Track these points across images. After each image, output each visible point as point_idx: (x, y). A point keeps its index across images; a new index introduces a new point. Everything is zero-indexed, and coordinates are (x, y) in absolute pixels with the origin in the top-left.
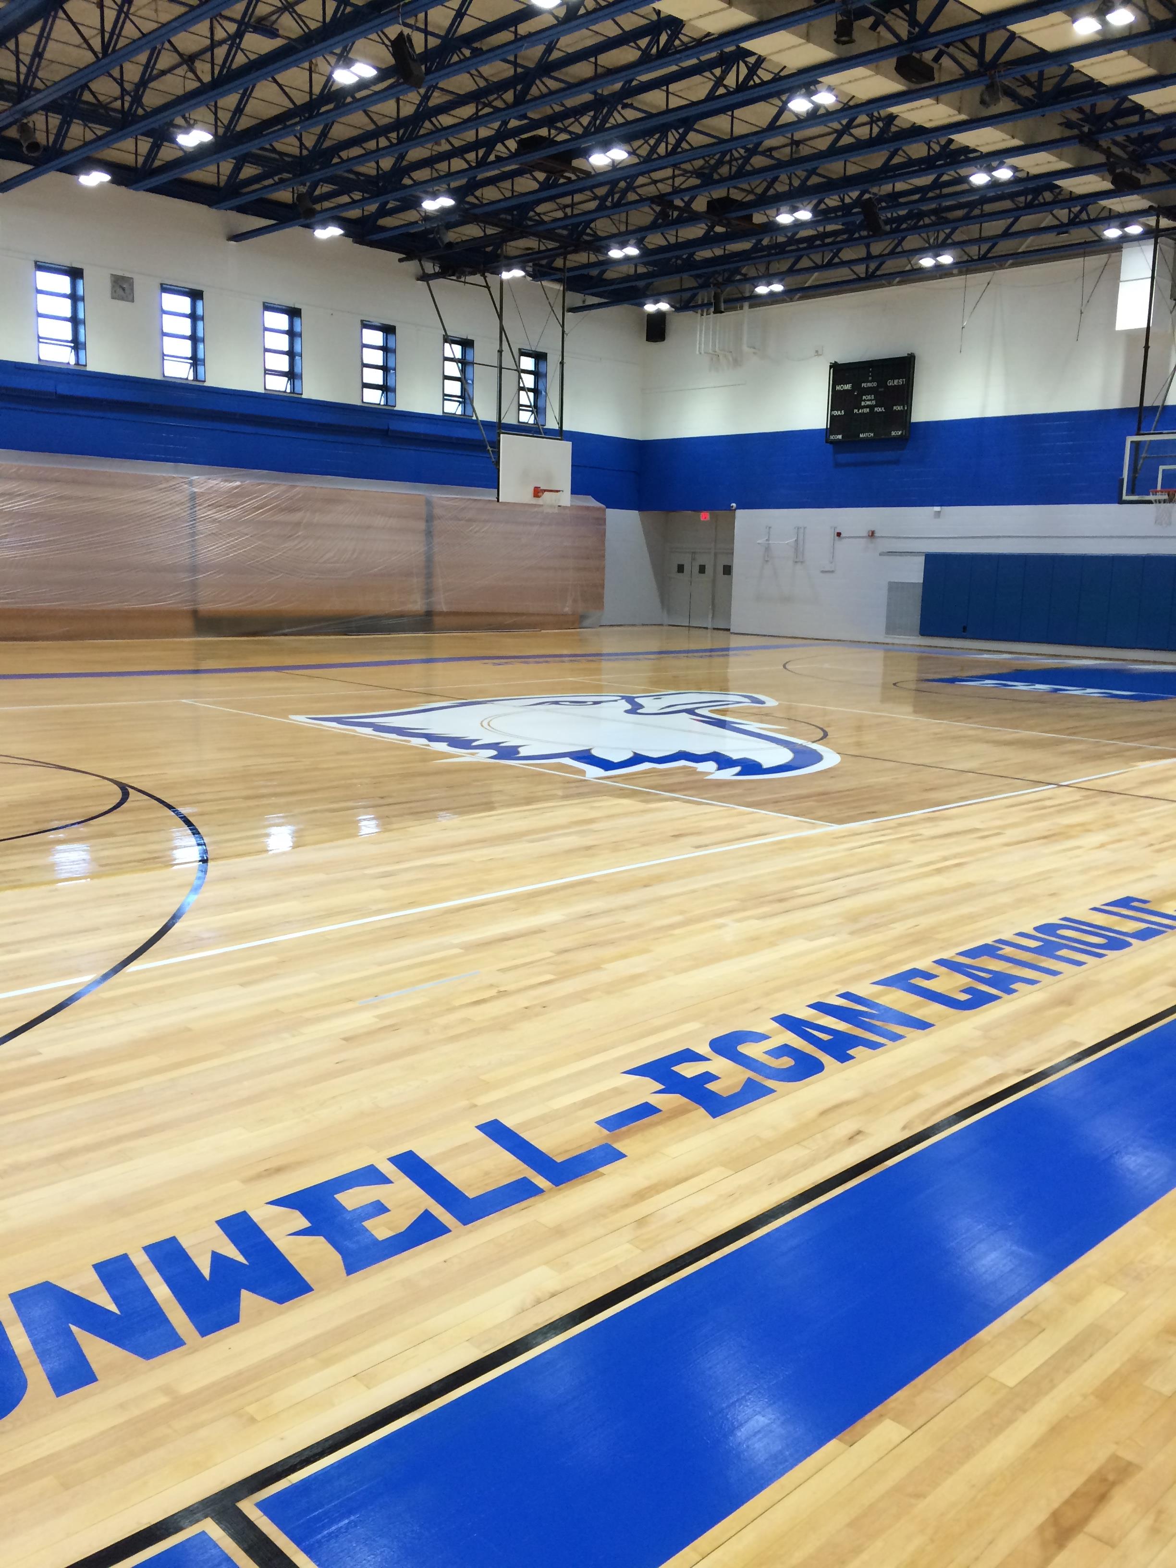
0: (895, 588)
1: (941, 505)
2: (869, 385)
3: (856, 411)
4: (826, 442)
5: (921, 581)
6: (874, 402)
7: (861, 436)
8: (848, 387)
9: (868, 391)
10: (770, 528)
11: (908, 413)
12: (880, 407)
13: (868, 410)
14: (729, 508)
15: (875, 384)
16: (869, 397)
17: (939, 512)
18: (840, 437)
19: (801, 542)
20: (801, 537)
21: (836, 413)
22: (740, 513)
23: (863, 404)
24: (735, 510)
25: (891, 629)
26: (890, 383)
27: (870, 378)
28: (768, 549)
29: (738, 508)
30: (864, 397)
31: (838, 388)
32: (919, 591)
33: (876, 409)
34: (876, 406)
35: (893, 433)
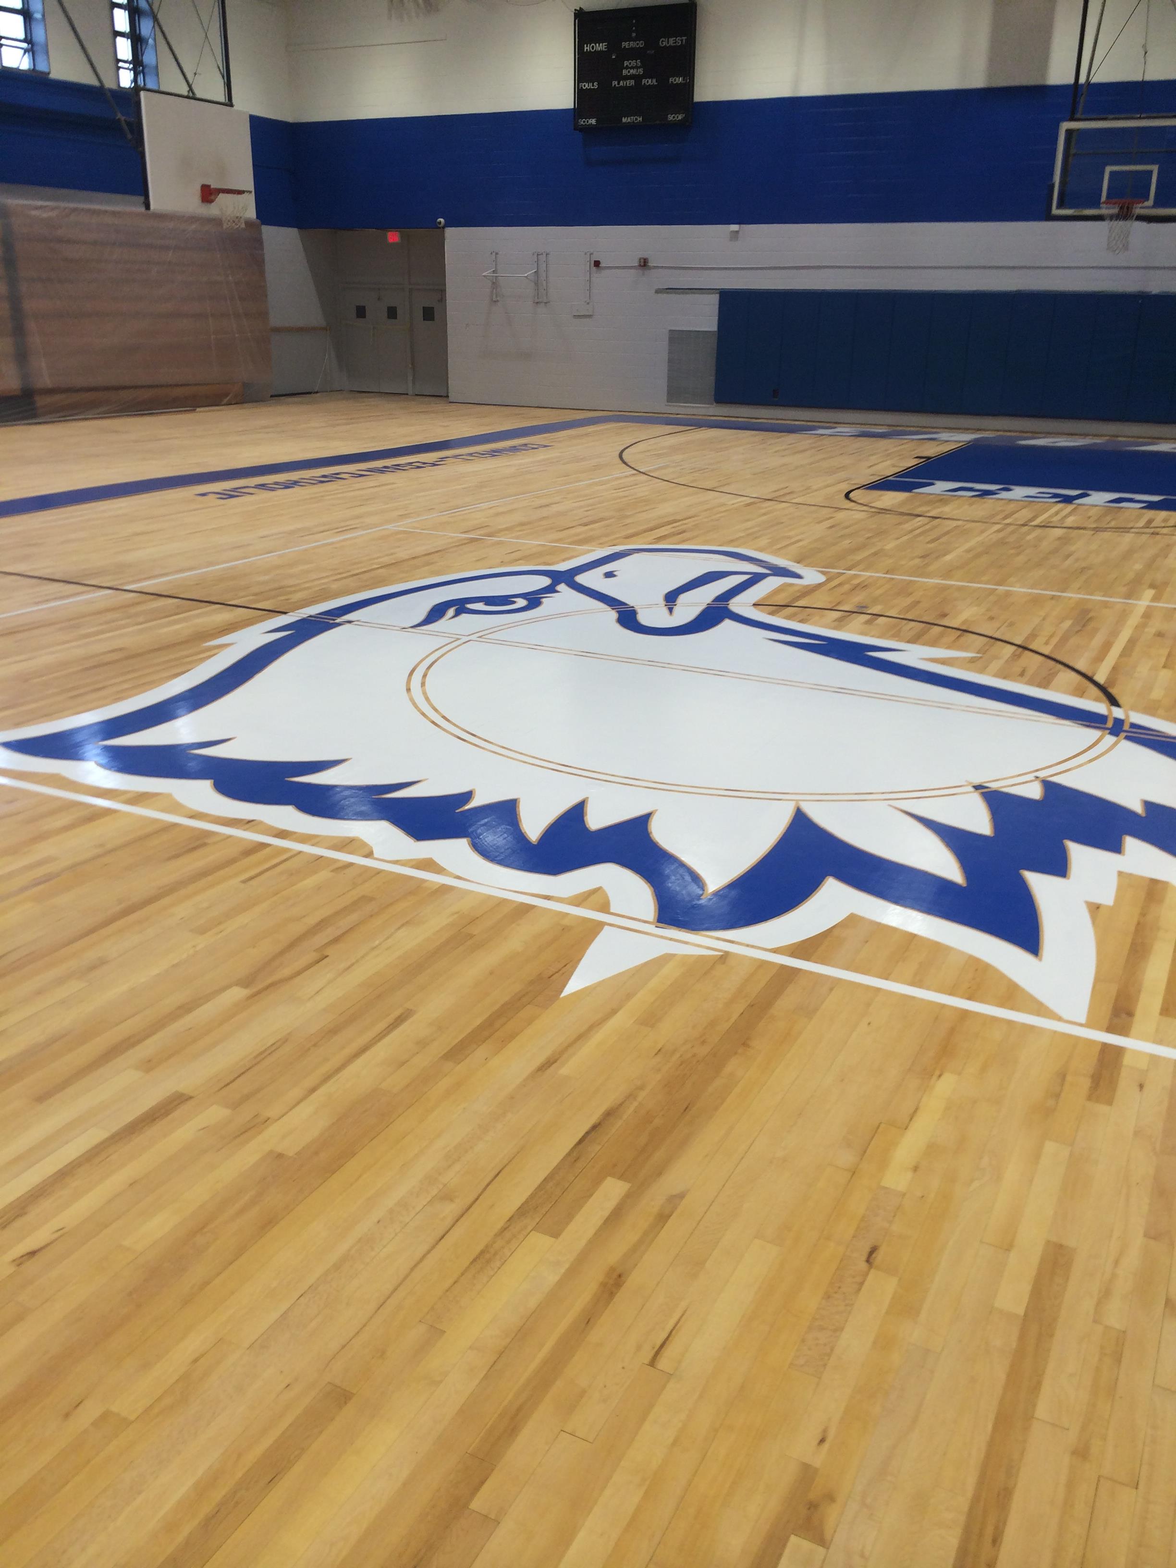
0: (677, 338)
1: (740, 223)
2: (632, 44)
3: (615, 83)
4: (575, 129)
5: (714, 328)
6: (641, 71)
7: (624, 120)
8: (601, 47)
9: (632, 54)
10: (497, 254)
11: (689, 87)
12: (651, 78)
13: (632, 82)
14: (436, 226)
15: (641, 44)
16: (633, 63)
17: (737, 232)
18: (593, 121)
19: (543, 275)
20: (543, 266)
21: (586, 86)
22: (450, 232)
23: (625, 72)
24: (443, 228)
25: (675, 394)
26: (664, 43)
27: (634, 35)
28: (495, 284)
29: (449, 224)
30: (626, 63)
31: (587, 48)
32: (713, 342)
33: (644, 81)
34: (644, 76)
35: (670, 117)
